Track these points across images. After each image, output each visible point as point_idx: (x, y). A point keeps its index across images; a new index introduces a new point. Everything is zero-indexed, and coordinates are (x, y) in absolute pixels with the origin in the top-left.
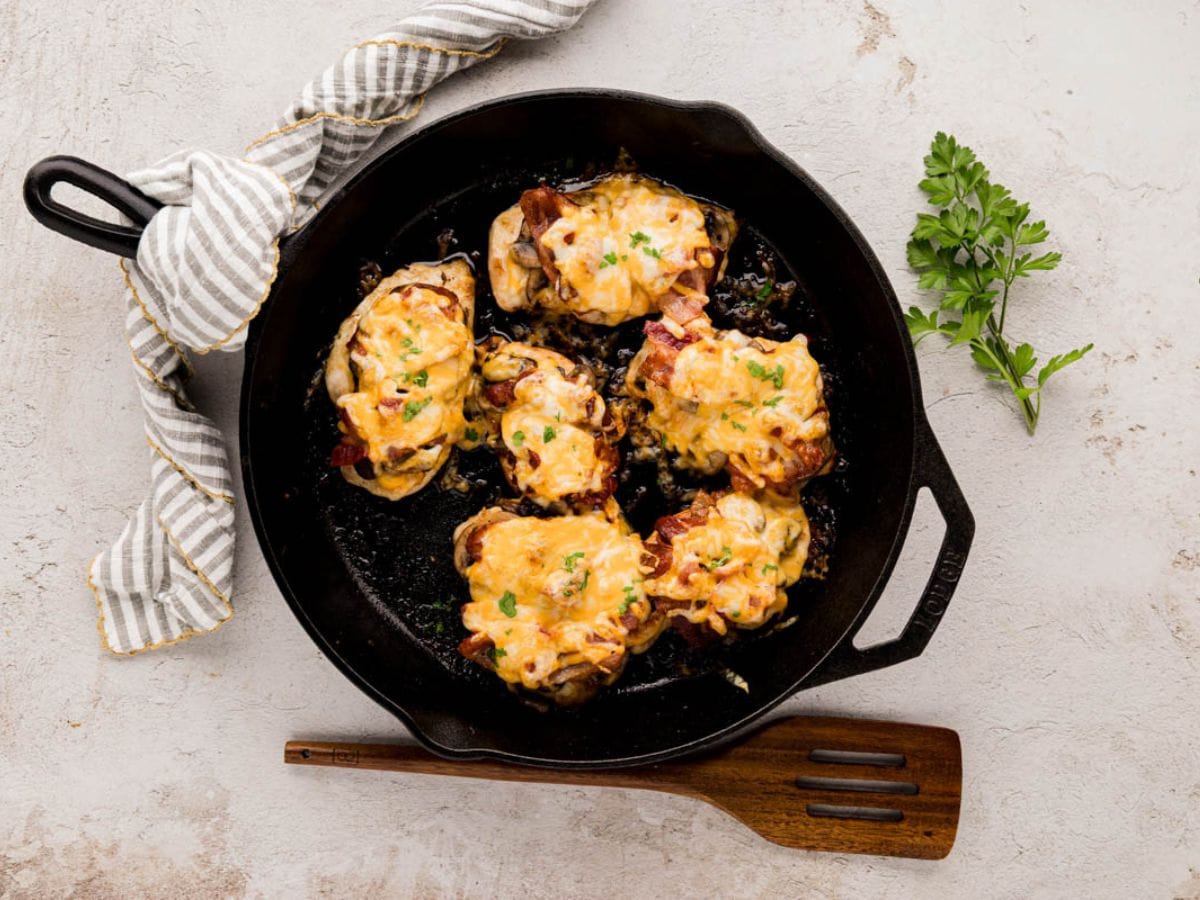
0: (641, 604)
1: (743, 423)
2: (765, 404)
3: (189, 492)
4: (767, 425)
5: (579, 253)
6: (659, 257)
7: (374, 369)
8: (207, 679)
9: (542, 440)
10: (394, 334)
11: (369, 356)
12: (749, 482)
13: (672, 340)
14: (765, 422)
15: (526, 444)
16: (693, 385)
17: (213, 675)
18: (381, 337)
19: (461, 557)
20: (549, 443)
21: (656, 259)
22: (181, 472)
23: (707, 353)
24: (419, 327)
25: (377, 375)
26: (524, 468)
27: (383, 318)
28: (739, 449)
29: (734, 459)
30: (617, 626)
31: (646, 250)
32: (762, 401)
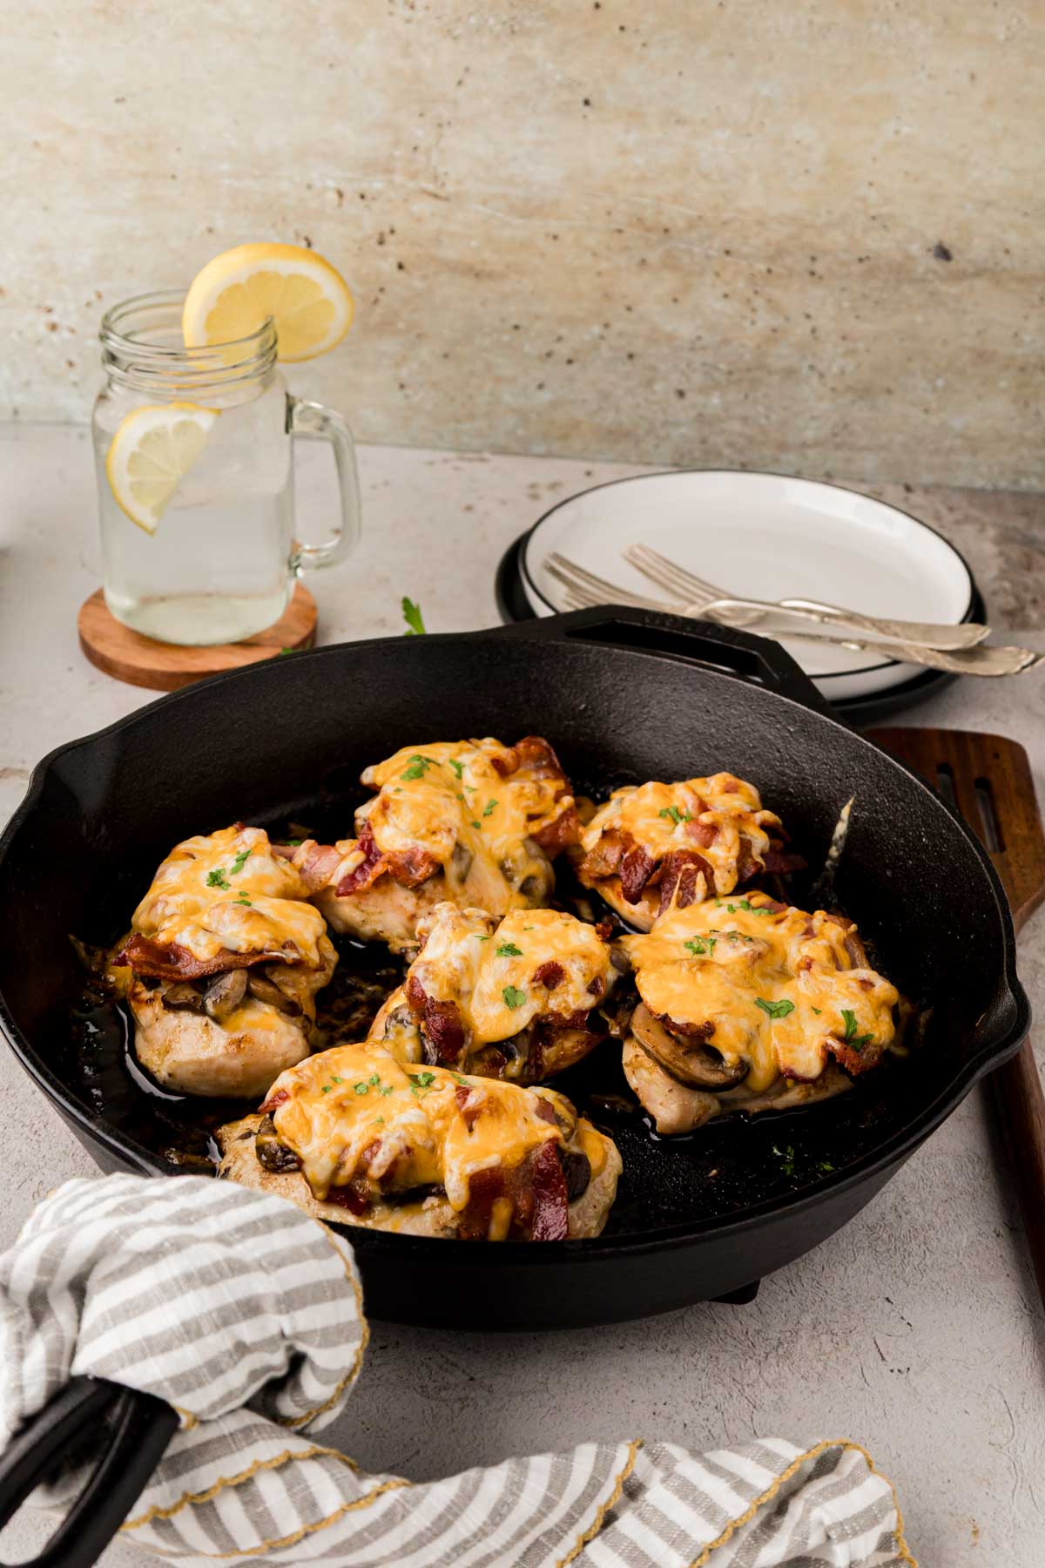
0: (750, 898)
1: (485, 802)
2: (459, 776)
3: (627, 1523)
4: (488, 771)
5: (232, 922)
6: (248, 854)
7: (404, 1126)
8: (985, 1540)
9: (518, 958)
10: (345, 1103)
11: (382, 1136)
12: (565, 816)
13: (366, 867)
14: (484, 775)
15: (524, 985)
16: (434, 833)
17: (975, 1532)
18: (352, 1123)
19: (708, 1070)
20: (522, 951)
21: (249, 858)
22: (586, 1543)
23: (389, 812)
24: (335, 1079)
25: (414, 1120)
26: (560, 999)
27: (317, 1124)
28: (521, 817)
29: (535, 827)
30: (787, 917)
31: (236, 871)
32: (455, 779)
